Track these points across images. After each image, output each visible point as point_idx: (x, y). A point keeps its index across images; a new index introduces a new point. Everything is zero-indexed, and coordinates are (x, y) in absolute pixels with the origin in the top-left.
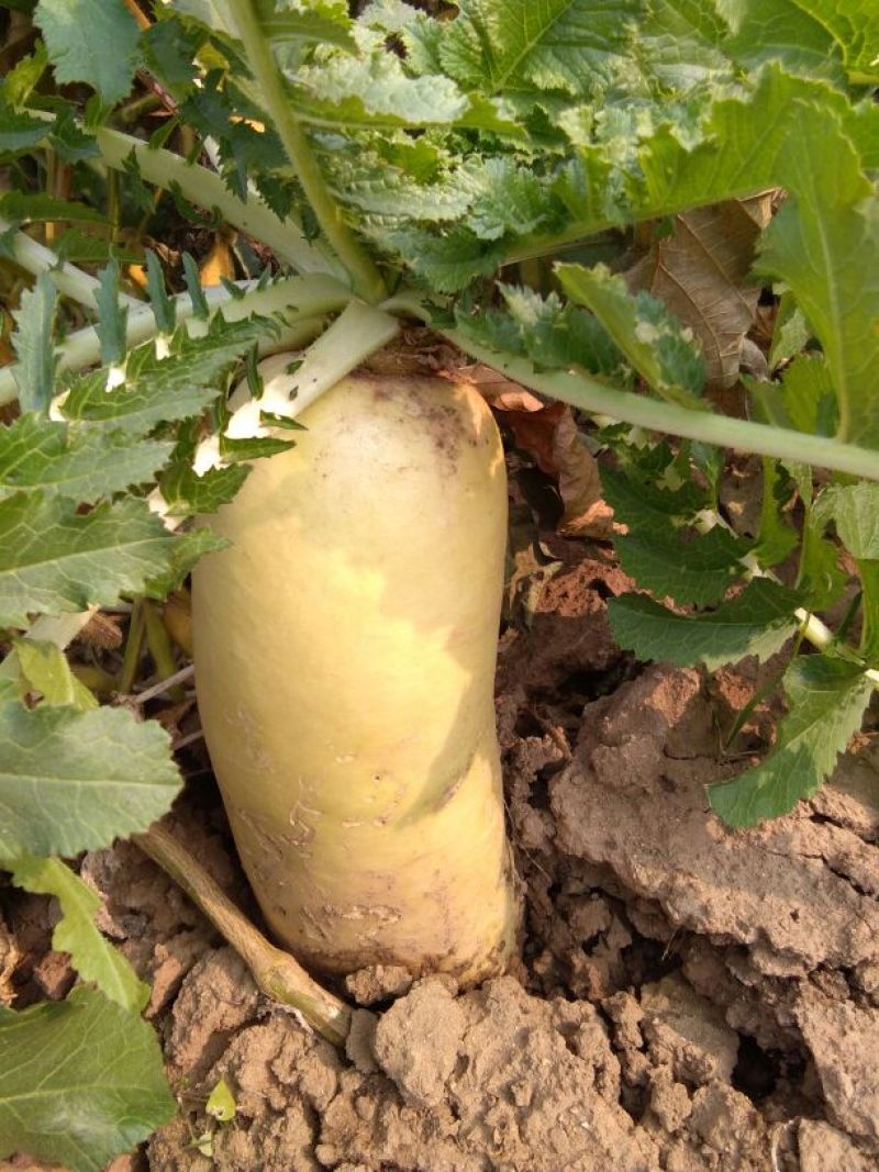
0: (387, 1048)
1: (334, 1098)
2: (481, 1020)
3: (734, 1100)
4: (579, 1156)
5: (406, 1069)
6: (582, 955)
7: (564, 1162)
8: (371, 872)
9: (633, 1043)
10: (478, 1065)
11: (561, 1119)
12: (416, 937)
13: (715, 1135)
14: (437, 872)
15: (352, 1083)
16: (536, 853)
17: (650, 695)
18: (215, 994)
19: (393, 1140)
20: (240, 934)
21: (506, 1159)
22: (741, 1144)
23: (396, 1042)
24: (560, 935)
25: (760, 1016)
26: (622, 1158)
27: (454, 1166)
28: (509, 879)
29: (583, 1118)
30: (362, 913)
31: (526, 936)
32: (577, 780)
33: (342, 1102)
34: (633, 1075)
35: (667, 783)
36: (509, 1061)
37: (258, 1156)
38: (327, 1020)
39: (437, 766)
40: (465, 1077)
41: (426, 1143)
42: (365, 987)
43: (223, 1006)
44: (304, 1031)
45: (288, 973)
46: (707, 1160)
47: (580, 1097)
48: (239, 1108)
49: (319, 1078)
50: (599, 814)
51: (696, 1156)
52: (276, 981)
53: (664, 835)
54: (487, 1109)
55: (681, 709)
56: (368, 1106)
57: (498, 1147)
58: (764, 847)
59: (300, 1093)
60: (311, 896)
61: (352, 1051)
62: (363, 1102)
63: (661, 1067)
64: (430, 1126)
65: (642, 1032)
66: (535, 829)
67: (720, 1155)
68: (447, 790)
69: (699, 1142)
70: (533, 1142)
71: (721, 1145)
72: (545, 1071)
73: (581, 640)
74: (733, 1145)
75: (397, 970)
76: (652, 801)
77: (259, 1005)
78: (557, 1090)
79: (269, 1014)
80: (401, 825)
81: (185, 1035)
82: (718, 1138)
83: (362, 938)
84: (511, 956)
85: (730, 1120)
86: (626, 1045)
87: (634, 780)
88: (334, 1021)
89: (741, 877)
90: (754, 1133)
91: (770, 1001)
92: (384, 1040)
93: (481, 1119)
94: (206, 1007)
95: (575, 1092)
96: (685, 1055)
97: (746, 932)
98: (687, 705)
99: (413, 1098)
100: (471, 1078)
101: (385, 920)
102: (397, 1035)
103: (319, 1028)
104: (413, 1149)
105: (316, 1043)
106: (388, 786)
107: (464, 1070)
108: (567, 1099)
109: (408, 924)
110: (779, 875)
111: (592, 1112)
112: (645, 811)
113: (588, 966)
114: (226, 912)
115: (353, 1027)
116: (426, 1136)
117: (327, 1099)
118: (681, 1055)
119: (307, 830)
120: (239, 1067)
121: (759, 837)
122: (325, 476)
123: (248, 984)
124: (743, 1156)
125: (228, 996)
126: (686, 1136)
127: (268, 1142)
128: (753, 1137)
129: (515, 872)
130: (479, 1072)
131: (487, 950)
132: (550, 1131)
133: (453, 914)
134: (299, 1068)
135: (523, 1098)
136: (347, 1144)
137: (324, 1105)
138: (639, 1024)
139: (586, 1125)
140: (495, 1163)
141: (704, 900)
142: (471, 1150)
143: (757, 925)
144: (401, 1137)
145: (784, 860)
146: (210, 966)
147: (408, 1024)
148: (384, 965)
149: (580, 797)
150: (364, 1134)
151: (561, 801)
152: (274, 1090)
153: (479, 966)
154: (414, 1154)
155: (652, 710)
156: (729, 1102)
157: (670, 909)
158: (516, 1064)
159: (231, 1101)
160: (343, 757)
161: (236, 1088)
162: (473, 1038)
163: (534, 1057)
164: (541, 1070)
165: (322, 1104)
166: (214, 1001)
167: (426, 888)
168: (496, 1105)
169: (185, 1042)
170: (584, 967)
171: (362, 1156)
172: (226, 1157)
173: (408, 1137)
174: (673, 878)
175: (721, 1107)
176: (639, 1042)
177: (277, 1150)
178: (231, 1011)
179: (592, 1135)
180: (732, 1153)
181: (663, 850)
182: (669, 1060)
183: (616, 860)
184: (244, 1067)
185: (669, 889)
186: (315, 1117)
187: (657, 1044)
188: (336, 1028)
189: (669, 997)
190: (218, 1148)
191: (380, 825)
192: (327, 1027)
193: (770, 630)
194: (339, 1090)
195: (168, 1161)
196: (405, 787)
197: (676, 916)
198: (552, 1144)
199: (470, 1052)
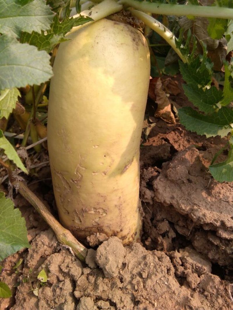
0: (100, 257)
1: (80, 276)
2: (130, 252)
3: (214, 277)
4: (164, 293)
5: (106, 263)
6: (161, 237)
7: (159, 296)
8: (99, 194)
9: (179, 263)
10: (129, 266)
11: (158, 282)
12: (111, 223)
13: (209, 288)
14: (120, 198)
15: (87, 271)
16: (148, 203)
17: (184, 155)
18: (43, 243)
19: (101, 288)
20: (53, 222)
21: (139, 294)
22: (218, 290)
23: (103, 254)
24: (154, 232)
25: (219, 255)
26: (179, 294)
27: (121, 297)
28: (139, 210)
29: (165, 281)
30: (95, 212)
31: (143, 233)
32: (161, 180)
33: (84, 277)
34: (179, 273)
35: (189, 181)
36: (140, 264)
37: (54, 295)
38: (80, 251)
39: (124, 155)
40: (125, 270)
41: (112, 290)
42: (93, 240)
43: (45, 247)
44: (72, 256)
45: (68, 235)
46: (206, 297)
47: (164, 274)
48: (48, 279)
49: (76, 270)
50: (169, 189)
51: (202, 296)
52: (63, 237)
53: (189, 194)
54: (132, 278)
55: (194, 160)
56: (92, 279)
57: (136, 291)
58: (221, 199)
59: (69, 274)
60: (79, 204)
61: (88, 261)
62: (91, 277)
63: (188, 270)
64: (113, 285)
65: (181, 260)
66: (149, 194)
67: (211, 295)
68: (126, 167)
69: (202, 292)
70: (148, 289)
71: (211, 291)
72: (152, 268)
73: (160, 150)
74: (215, 291)
75: (103, 235)
76: (185, 185)
77: (57, 246)
78: (156, 273)
79: (60, 249)
80: (110, 176)
81: (32, 256)
82: (210, 289)
83: (93, 222)
84: (138, 239)
85: (214, 282)
86: (176, 264)
87: (180, 178)
88: (82, 251)
89: (214, 208)
90: (222, 286)
91: (223, 249)
92: (99, 254)
93: (130, 283)
94: (40, 247)
95: (162, 273)
96: (196, 266)
97: (217, 222)
98: (195, 159)
99: (108, 273)
100: (127, 270)
101: (102, 215)
102: (104, 252)
103: (77, 254)
104: (107, 292)
105: (75, 260)
106: (108, 160)
107: (125, 267)
108: (160, 275)
109: (109, 217)
110: (226, 207)
111: (168, 279)
112: (183, 188)
113: (163, 241)
114: (49, 215)
115: (88, 253)
116: (112, 287)
117: (79, 276)
118: (194, 267)
119: (80, 175)
120: (50, 265)
121: (219, 196)
122: (97, 43)
123: (54, 240)
124: (219, 294)
125: (47, 244)
126: (198, 289)
127: (58, 290)
128: (222, 288)
129: (141, 208)
130: (130, 268)
131: (131, 233)
132: (154, 286)
133: (123, 216)
134: (70, 266)
135: (145, 275)
136: (85, 291)
137: (78, 278)
138: (180, 258)
139: (166, 283)
140: (135, 296)
141: (203, 212)
142: (127, 292)
143: (221, 220)
144: (103, 288)
145: (227, 203)
146: (42, 235)
147: (108, 248)
148: (100, 233)
149: (163, 184)
150: (91, 287)
151: (157, 185)
152: (60, 275)
153: (129, 239)
154: (107, 294)
155: (185, 159)
156: (213, 278)
157: (193, 215)
158: (142, 265)
159: (46, 276)
160: (94, 146)
161: (48, 271)
162: (128, 257)
163: (148, 262)
164: (150, 267)
165: (76, 278)
166: (42, 245)
167: (115, 203)
168: (136, 277)
169: (32, 259)
170: (162, 241)
171: (90, 294)
172: (43, 296)
173: (106, 288)
174: (193, 207)
175: (210, 279)
176: (181, 263)
177: (60, 293)
178: (48, 249)
179: (168, 287)
180: (215, 293)
181: (189, 199)
182: (190, 268)
183: (174, 202)
184: (51, 264)
185: (192, 210)
186: (74, 283)
187: (187, 263)
188: (83, 254)
189: (188, 252)
190: (40, 293)
191: (104, 175)
192: (80, 253)
193: (224, 129)
194: (83, 274)
195: (22, 299)
196: (113, 161)
197: (195, 217)
198: (154, 290)
199: (127, 262)
